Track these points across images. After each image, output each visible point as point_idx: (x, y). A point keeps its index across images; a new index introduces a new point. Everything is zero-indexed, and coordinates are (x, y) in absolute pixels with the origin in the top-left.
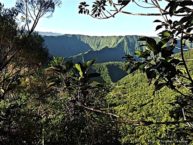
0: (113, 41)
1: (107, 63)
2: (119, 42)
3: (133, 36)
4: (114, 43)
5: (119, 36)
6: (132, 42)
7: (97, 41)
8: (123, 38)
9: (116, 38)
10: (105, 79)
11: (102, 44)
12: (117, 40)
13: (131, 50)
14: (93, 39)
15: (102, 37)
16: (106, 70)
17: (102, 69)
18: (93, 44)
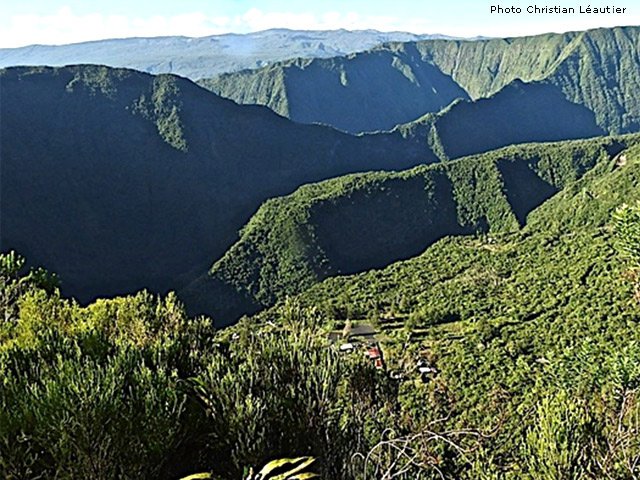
0: (546, 52)
1: (500, 153)
2: (562, 57)
3: (612, 29)
4: (548, 62)
5: (567, 34)
6: (610, 52)
7: (489, 56)
8: (578, 41)
9: (555, 41)
10: (491, 205)
11: (505, 67)
12: (558, 48)
13: (604, 82)
14: (475, 51)
15: (506, 39)
16: (495, 177)
17: (479, 176)
18: (476, 69)
